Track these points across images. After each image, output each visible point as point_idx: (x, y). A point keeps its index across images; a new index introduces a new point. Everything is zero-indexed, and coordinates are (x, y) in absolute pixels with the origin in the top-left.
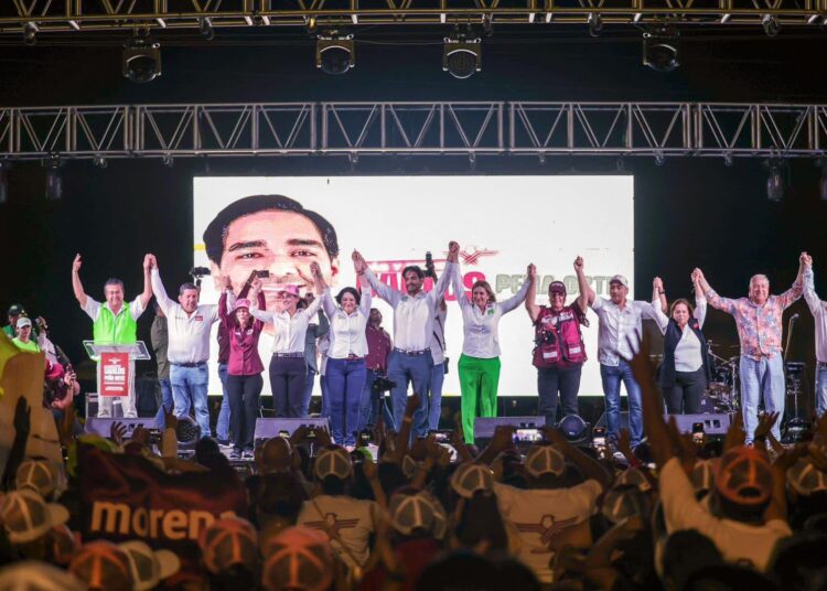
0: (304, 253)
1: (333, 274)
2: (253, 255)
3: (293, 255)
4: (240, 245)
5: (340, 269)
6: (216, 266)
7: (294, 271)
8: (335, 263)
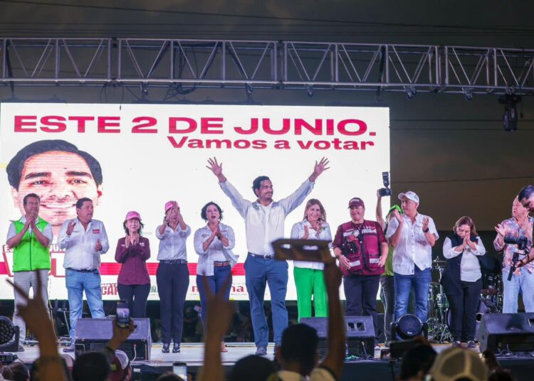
0: (78, 181)
1: (99, 197)
2: (41, 182)
3: (70, 182)
4: (32, 175)
5: (103, 192)
6: (15, 190)
7: (71, 194)
8: (100, 188)
